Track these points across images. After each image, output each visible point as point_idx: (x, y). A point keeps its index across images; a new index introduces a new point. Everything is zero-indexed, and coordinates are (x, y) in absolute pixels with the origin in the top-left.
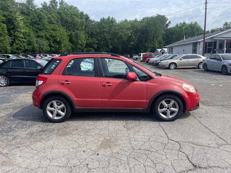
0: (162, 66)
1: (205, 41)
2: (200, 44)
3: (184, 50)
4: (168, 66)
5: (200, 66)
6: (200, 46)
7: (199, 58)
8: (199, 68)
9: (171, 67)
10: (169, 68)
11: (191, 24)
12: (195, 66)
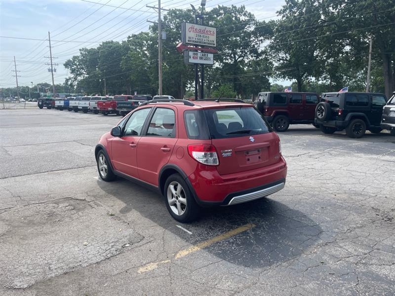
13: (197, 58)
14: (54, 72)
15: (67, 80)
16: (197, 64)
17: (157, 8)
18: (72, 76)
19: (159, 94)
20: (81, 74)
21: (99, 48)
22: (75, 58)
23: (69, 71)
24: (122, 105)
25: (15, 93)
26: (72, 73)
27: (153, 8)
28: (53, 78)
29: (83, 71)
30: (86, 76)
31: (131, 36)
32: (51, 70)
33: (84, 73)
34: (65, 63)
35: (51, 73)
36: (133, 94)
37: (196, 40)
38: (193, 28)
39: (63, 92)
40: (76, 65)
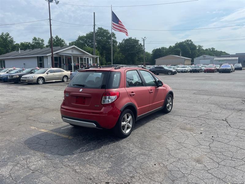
0: (28, 81)
1: (54, 56)
2: (47, 58)
3: (24, 64)
4: (36, 81)
5: (64, 79)
6: (47, 60)
7: (62, 72)
8: (63, 81)
9: (39, 82)
10: (37, 83)
11: (2, 34)
12: (60, 79)
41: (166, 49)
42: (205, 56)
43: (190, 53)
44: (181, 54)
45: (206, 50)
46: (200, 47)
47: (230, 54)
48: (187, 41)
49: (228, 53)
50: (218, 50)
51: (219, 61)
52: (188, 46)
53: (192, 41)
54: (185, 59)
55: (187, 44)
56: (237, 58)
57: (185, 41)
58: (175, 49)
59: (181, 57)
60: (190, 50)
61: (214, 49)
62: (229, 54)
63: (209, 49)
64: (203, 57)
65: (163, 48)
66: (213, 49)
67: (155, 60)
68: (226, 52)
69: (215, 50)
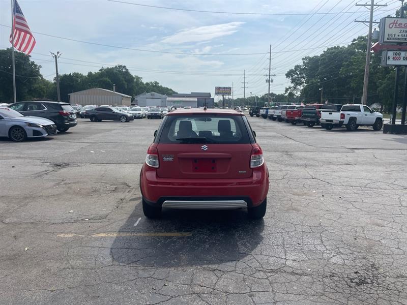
13: (399, 59)
14: (271, 83)
15: (287, 90)
16: (401, 65)
17: (370, 5)
18: (292, 85)
19: (362, 102)
20: (301, 84)
21: (322, 55)
22: (297, 67)
23: (290, 80)
24: (306, 114)
25: (246, 102)
26: (292, 82)
27: (364, 5)
28: (269, 88)
29: (303, 80)
30: (306, 85)
31: (357, 39)
32: (269, 81)
33: (304, 82)
34: (286, 73)
35: (268, 83)
36: (324, 102)
37: (400, 37)
38: (397, 23)
39: (285, 102)
40: (297, 74)
41: (82, 76)
42: (154, 94)
43: (126, 87)
44: (114, 88)
45: (147, 84)
46: (138, 78)
47: (179, 93)
48: (120, 66)
49: (176, 91)
50: (163, 86)
51: (174, 102)
52: (121, 75)
53: (127, 68)
54: (122, 96)
55: (119, 71)
56: (196, 99)
57: (116, 67)
58: (102, 79)
59: (116, 93)
60: (124, 82)
61: (158, 84)
62: (177, 93)
63: (151, 83)
64: (152, 95)
65: (77, 75)
66: (156, 83)
67: (69, 94)
68: (173, 90)
69: (160, 85)
